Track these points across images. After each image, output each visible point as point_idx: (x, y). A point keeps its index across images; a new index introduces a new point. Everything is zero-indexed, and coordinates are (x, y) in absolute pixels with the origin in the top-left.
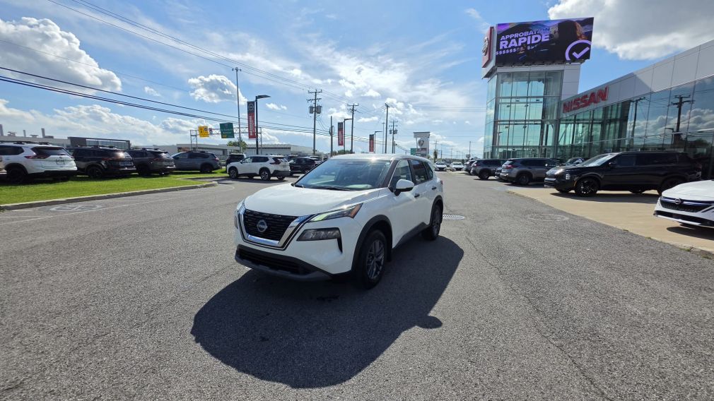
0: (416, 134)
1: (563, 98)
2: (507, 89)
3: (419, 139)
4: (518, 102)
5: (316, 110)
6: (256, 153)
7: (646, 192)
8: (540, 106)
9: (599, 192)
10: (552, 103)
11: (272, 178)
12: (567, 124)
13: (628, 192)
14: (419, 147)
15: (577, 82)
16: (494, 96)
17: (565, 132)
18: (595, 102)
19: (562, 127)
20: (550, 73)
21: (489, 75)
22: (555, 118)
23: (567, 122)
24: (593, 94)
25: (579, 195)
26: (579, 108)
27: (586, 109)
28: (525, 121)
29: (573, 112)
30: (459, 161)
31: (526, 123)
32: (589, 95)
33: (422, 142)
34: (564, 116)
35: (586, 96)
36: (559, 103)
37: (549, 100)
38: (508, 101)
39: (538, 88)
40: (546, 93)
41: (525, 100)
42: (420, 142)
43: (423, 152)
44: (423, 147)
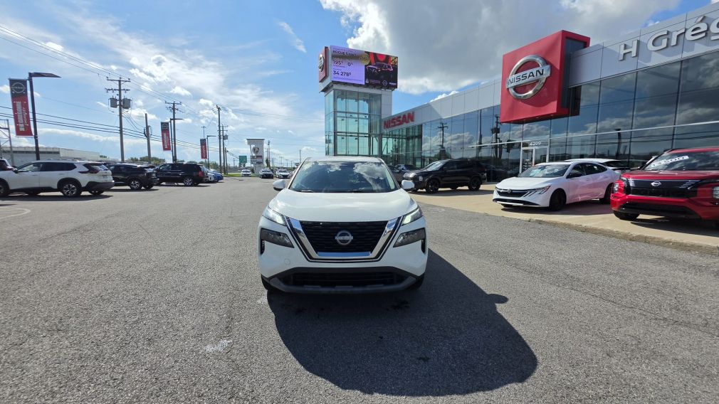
0: (250, 141)
1: (383, 117)
2: (341, 104)
3: (253, 146)
4: (351, 117)
5: (123, 104)
6: (35, 158)
7: (459, 188)
8: (367, 121)
9: (440, 189)
10: (375, 120)
11: (84, 193)
12: (387, 138)
13: (449, 189)
14: (254, 155)
15: (390, 105)
16: (332, 110)
17: (387, 143)
18: (407, 122)
19: (384, 140)
20: (372, 95)
21: (326, 90)
22: (378, 133)
23: (388, 136)
24: (404, 116)
25: (428, 193)
26: (395, 126)
27: (400, 127)
28: (358, 134)
29: (391, 129)
30: (284, 168)
31: (358, 135)
32: (402, 116)
33: (257, 150)
34: (386, 131)
35: (400, 117)
36: (381, 120)
37: (372, 117)
38: (344, 115)
39: (364, 106)
40: (370, 111)
41: (356, 116)
42: (254, 149)
43: (259, 160)
44: (258, 155)
